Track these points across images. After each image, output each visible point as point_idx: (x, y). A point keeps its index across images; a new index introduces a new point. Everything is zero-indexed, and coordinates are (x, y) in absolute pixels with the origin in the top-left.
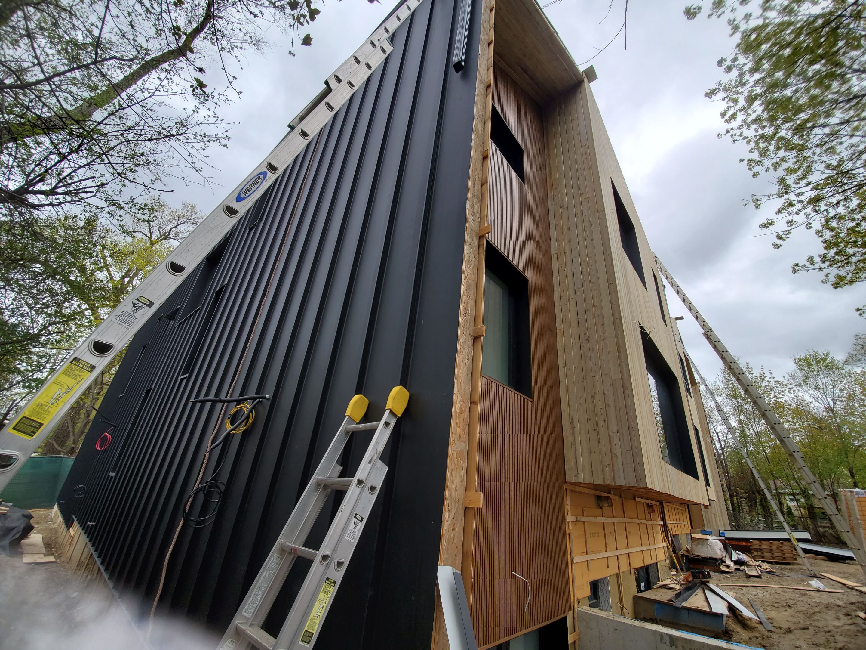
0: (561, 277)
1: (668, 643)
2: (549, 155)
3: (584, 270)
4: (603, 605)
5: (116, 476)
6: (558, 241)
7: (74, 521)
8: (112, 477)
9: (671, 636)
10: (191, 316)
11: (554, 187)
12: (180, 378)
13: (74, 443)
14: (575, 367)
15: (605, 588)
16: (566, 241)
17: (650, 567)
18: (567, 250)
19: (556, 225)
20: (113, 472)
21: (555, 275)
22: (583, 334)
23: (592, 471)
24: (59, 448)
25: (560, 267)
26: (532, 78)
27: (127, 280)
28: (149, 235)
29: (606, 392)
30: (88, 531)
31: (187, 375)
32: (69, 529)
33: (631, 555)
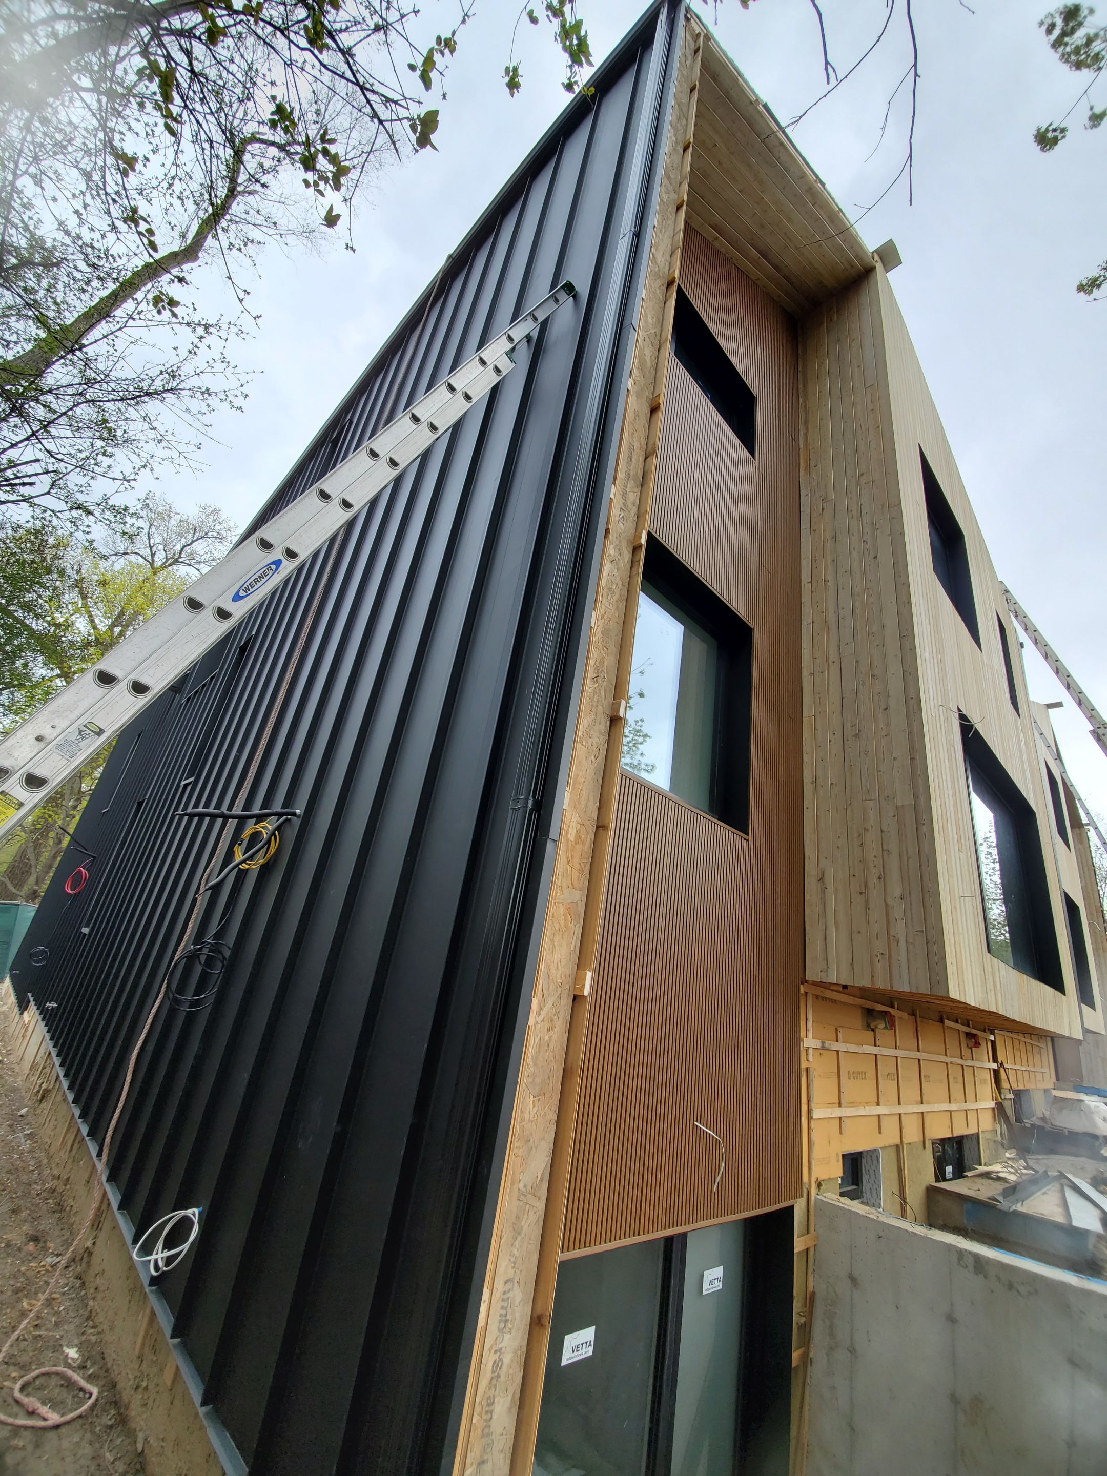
0: (815, 624)
1: (971, 1268)
2: (805, 406)
3: (857, 611)
4: (869, 1195)
5: (90, 933)
6: (814, 560)
7: (29, 1002)
8: (85, 935)
9: (977, 1258)
10: (204, 686)
11: (813, 463)
12: (183, 783)
13: (37, 883)
14: (832, 784)
15: (873, 1168)
16: (829, 559)
17: (965, 1141)
18: (830, 577)
19: (812, 531)
20: (87, 926)
21: (806, 620)
22: (849, 725)
23: (852, 965)
24: (14, 891)
25: (815, 607)
26: (776, 267)
27: (117, 630)
28: (149, 558)
29: (885, 829)
30: (48, 1017)
31: (192, 779)
32: (22, 1014)
33: (925, 1114)
